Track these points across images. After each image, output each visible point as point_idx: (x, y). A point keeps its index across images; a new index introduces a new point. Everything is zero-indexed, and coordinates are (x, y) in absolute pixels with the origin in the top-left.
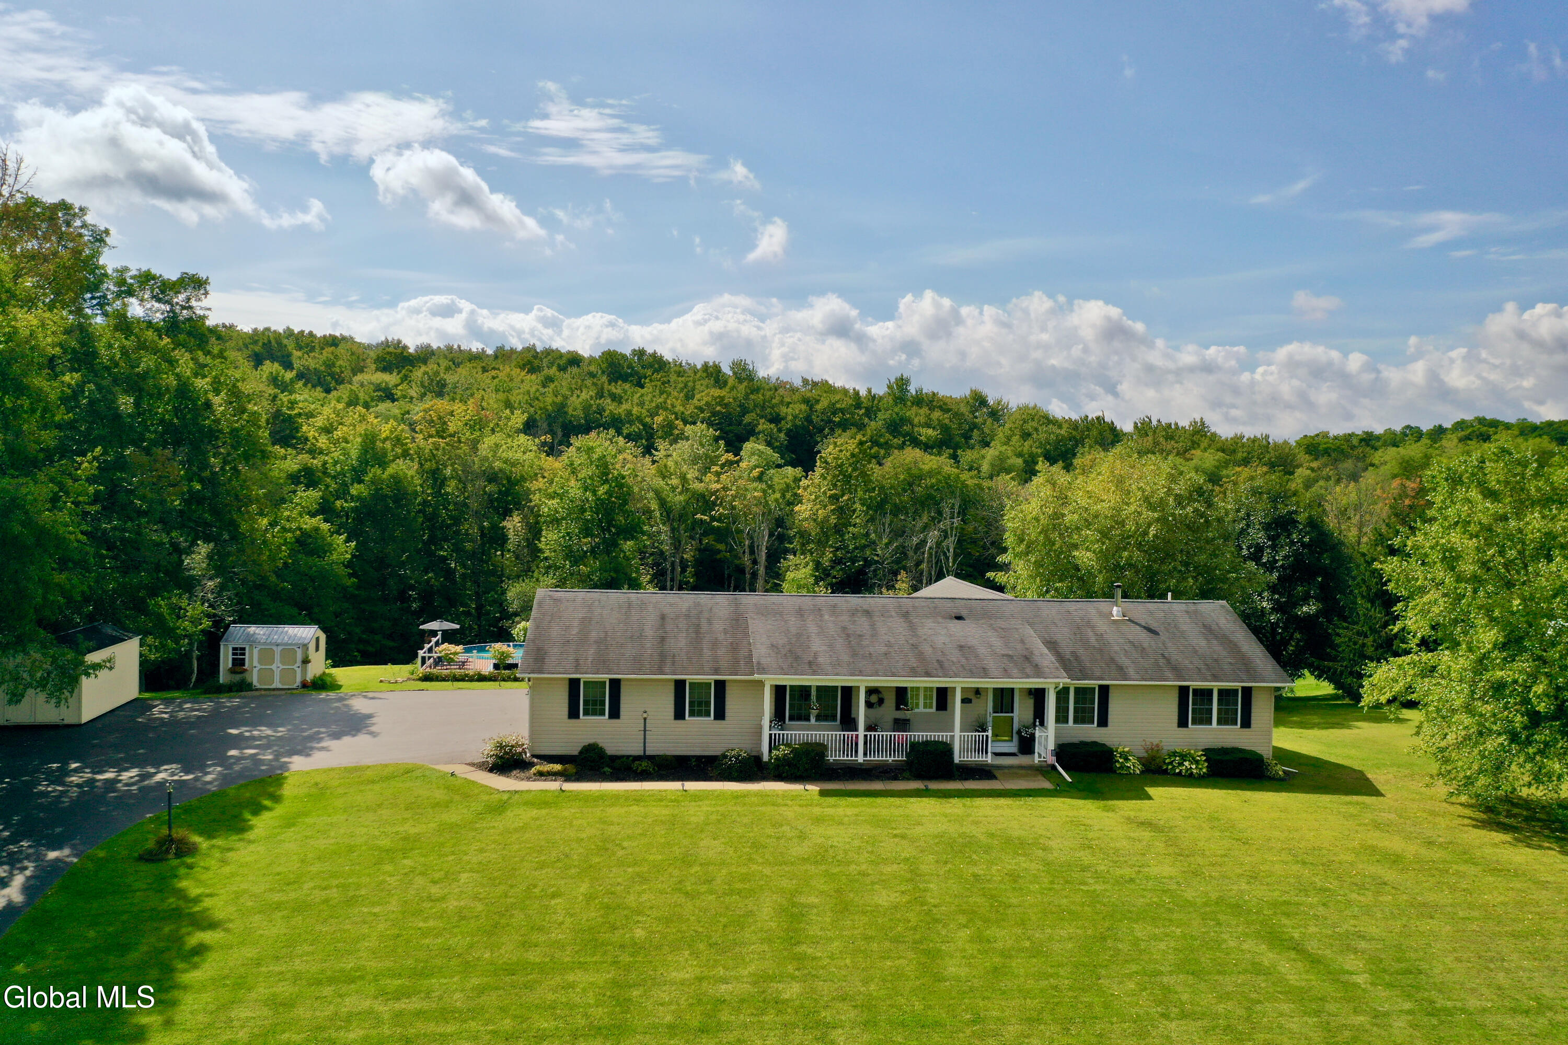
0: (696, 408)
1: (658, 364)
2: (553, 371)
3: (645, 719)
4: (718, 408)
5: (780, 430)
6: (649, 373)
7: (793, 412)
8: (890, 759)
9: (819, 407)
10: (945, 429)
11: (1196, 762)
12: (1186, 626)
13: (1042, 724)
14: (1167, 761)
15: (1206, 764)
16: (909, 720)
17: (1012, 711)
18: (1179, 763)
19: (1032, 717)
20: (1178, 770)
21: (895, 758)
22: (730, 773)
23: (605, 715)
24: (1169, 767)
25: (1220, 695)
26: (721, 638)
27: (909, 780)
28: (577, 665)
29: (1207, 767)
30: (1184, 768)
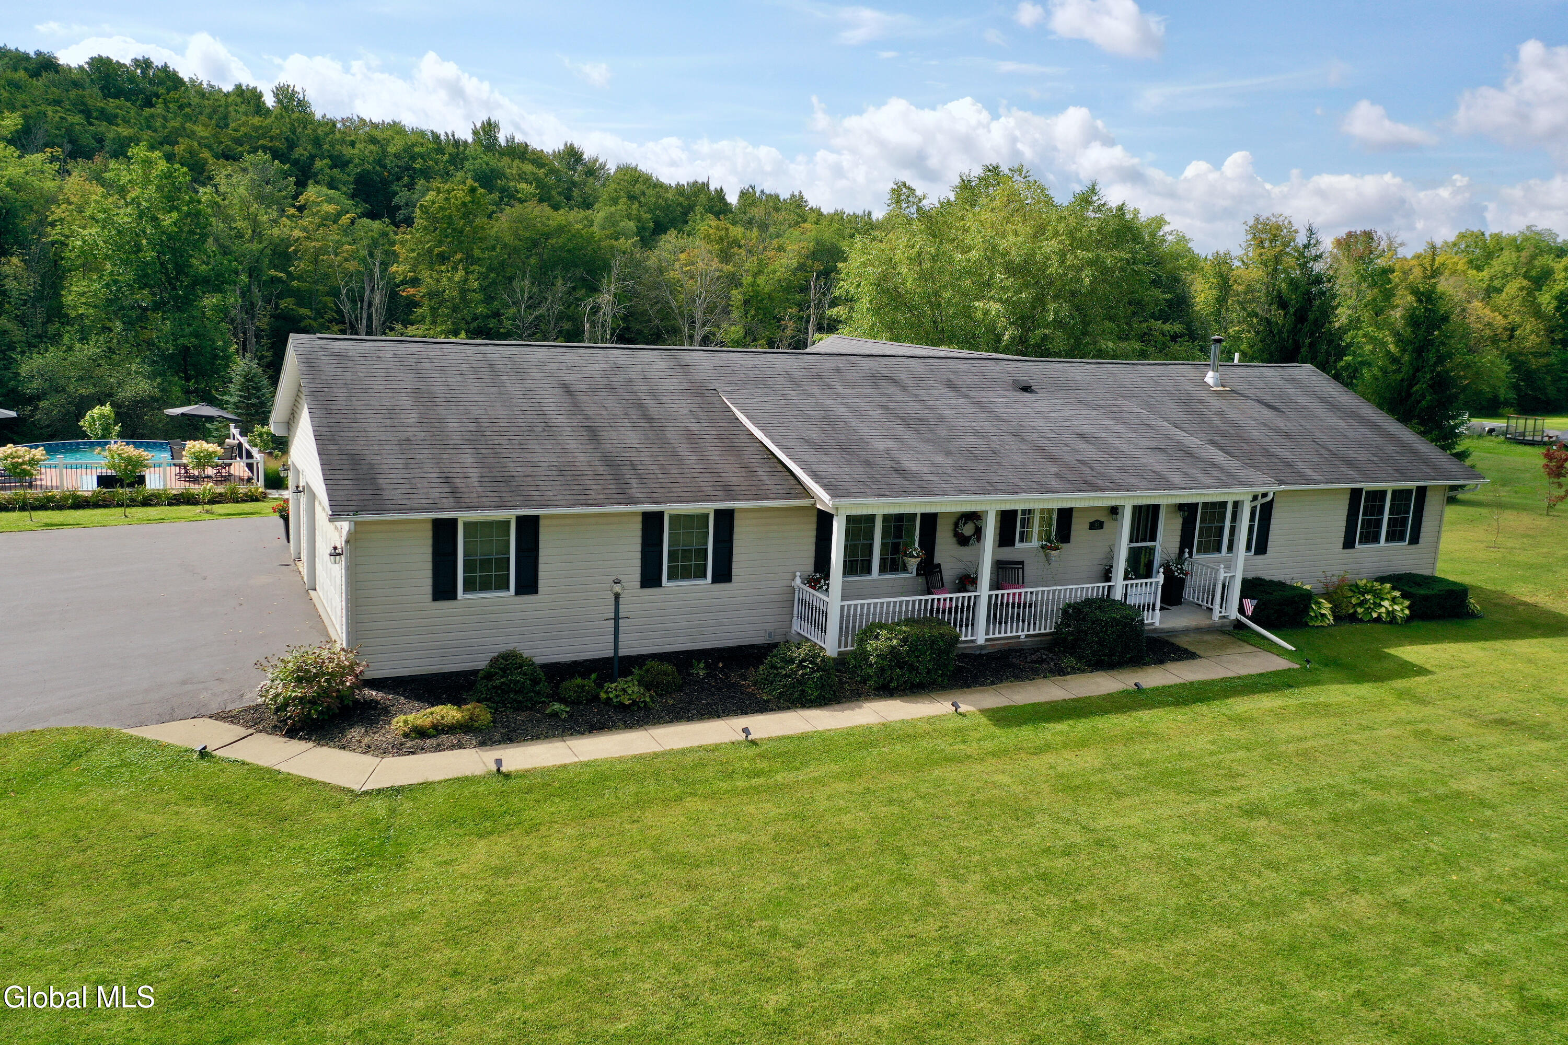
1: (171, 80)
2: (21, 75)
3: (617, 597)
4: (262, 140)
5: (347, 175)
6: (159, 90)
7: (360, 153)
8: (1022, 634)
9: (393, 149)
10: (542, 184)
11: (1394, 600)
12: (1303, 400)
13: (1191, 556)
14: (1354, 601)
15: (1407, 603)
16: (1022, 563)
17: (1153, 538)
18: (1375, 603)
19: (1178, 545)
20: (1375, 615)
21: (1031, 632)
22: (803, 691)
23: (508, 588)
24: (1360, 610)
25: (1393, 499)
26: (694, 427)
27: (1083, 671)
28: (454, 491)
29: (1408, 607)
30: (1383, 610)
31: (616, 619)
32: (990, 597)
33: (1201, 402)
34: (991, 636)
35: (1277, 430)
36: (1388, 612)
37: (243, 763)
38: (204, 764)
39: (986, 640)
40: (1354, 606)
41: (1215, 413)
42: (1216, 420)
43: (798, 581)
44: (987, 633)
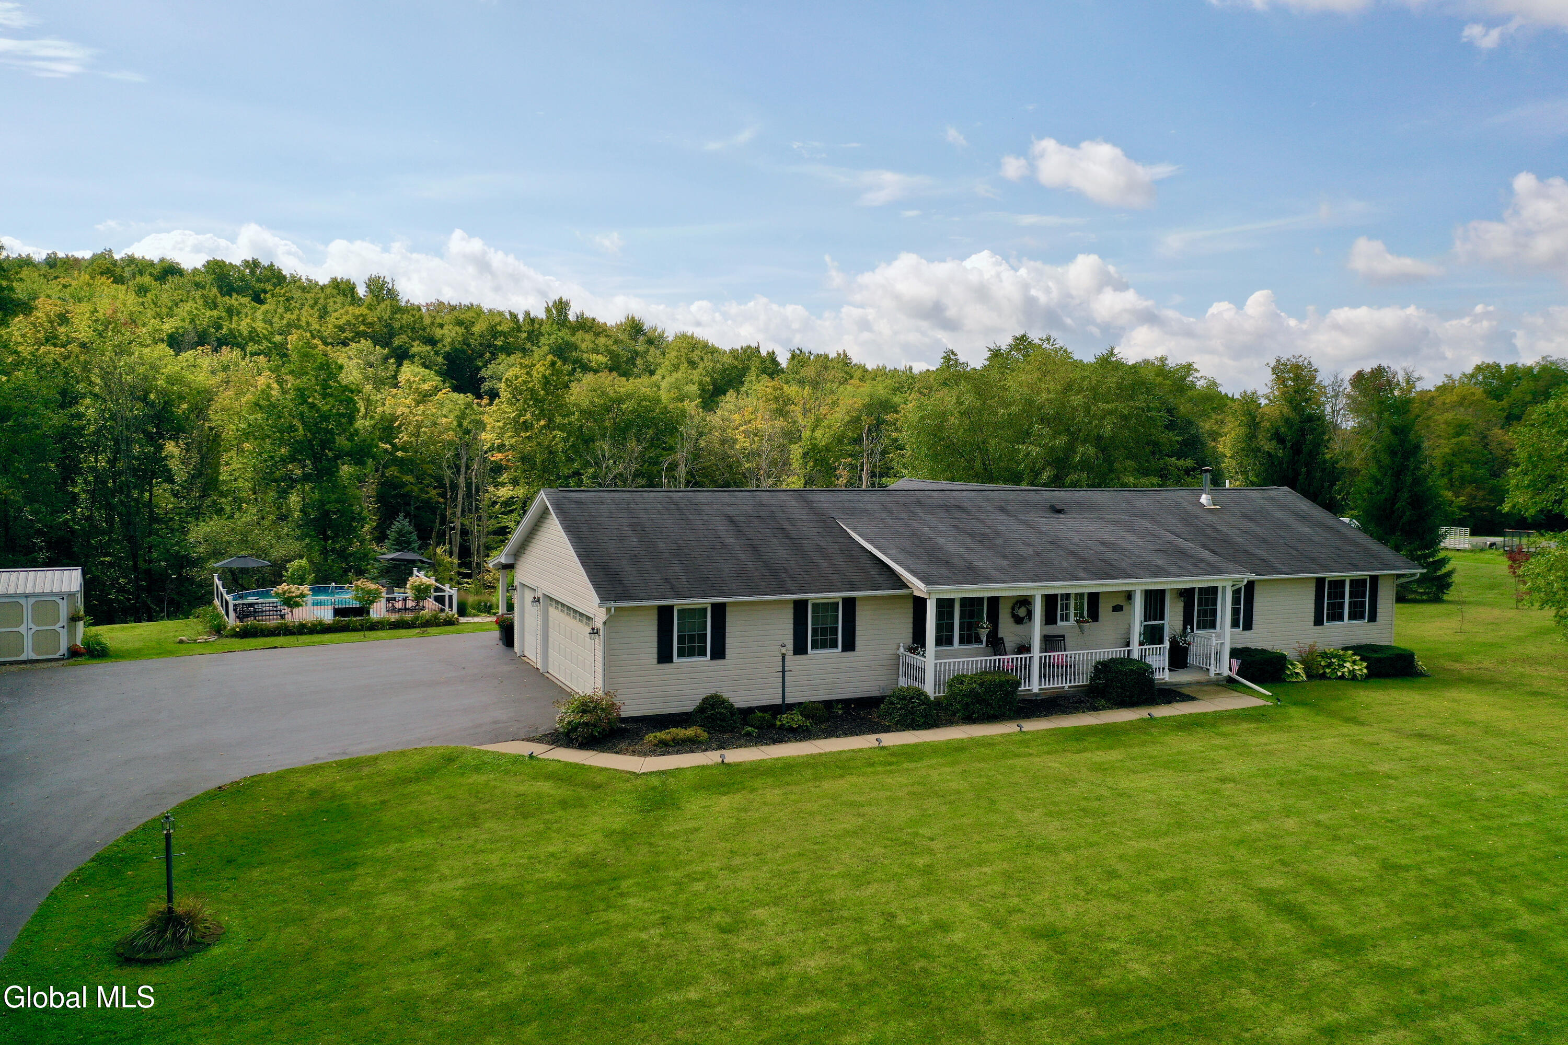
0: (335, 327)
1: (276, 277)
2: (147, 280)
3: (782, 659)
4: (362, 328)
5: (437, 353)
6: (269, 287)
7: (449, 334)
9: (476, 329)
10: (613, 356)
11: (1354, 662)
12: (1279, 514)
13: (1192, 631)
14: (1323, 663)
15: (1365, 664)
16: (1063, 636)
17: (1162, 618)
18: (1339, 665)
19: (1181, 623)
20: (1339, 674)
21: (1073, 684)
22: (913, 719)
23: (705, 655)
24: (1328, 671)
25: (1351, 586)
26: (823, 543)
27: (1111, 708)
28: (673, 588)
29: (1366, 668)
30: (1346, 670)
31: (783, 672)
32: (1041, 657)
33: (1196, 517)
34: (1043, 687)
35: (1256, 536)
36: (1350, 671)
37: (559, 761)
38: (534, 762)
39: (1040, 690)
40: (1324, 667)
41: (1207, 525)
42: (1208, 530)
43: (902, 650)
44: (1040, 685)
